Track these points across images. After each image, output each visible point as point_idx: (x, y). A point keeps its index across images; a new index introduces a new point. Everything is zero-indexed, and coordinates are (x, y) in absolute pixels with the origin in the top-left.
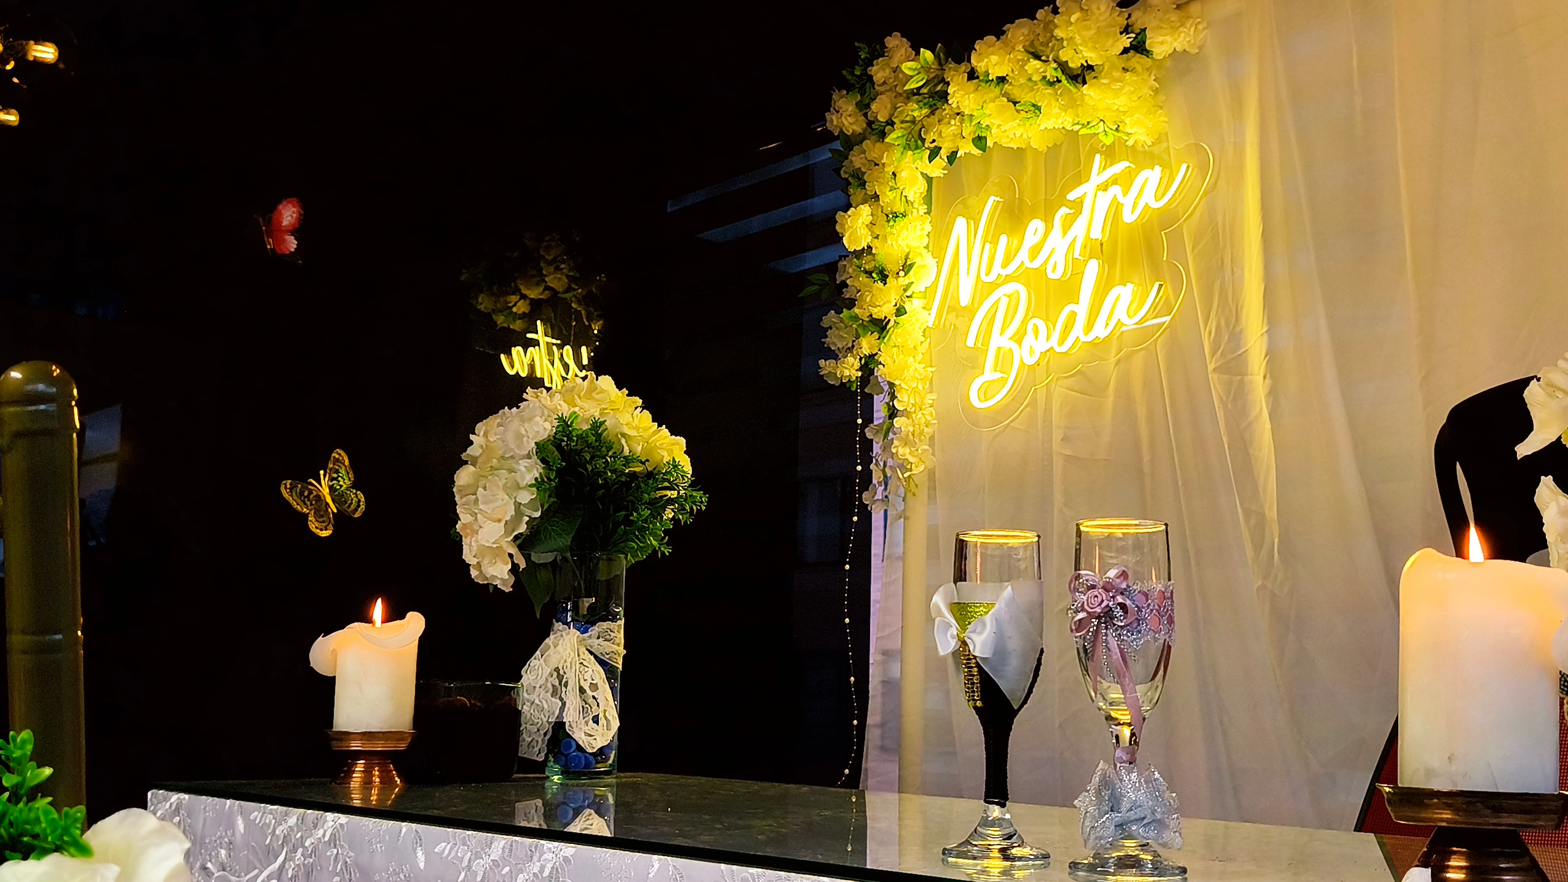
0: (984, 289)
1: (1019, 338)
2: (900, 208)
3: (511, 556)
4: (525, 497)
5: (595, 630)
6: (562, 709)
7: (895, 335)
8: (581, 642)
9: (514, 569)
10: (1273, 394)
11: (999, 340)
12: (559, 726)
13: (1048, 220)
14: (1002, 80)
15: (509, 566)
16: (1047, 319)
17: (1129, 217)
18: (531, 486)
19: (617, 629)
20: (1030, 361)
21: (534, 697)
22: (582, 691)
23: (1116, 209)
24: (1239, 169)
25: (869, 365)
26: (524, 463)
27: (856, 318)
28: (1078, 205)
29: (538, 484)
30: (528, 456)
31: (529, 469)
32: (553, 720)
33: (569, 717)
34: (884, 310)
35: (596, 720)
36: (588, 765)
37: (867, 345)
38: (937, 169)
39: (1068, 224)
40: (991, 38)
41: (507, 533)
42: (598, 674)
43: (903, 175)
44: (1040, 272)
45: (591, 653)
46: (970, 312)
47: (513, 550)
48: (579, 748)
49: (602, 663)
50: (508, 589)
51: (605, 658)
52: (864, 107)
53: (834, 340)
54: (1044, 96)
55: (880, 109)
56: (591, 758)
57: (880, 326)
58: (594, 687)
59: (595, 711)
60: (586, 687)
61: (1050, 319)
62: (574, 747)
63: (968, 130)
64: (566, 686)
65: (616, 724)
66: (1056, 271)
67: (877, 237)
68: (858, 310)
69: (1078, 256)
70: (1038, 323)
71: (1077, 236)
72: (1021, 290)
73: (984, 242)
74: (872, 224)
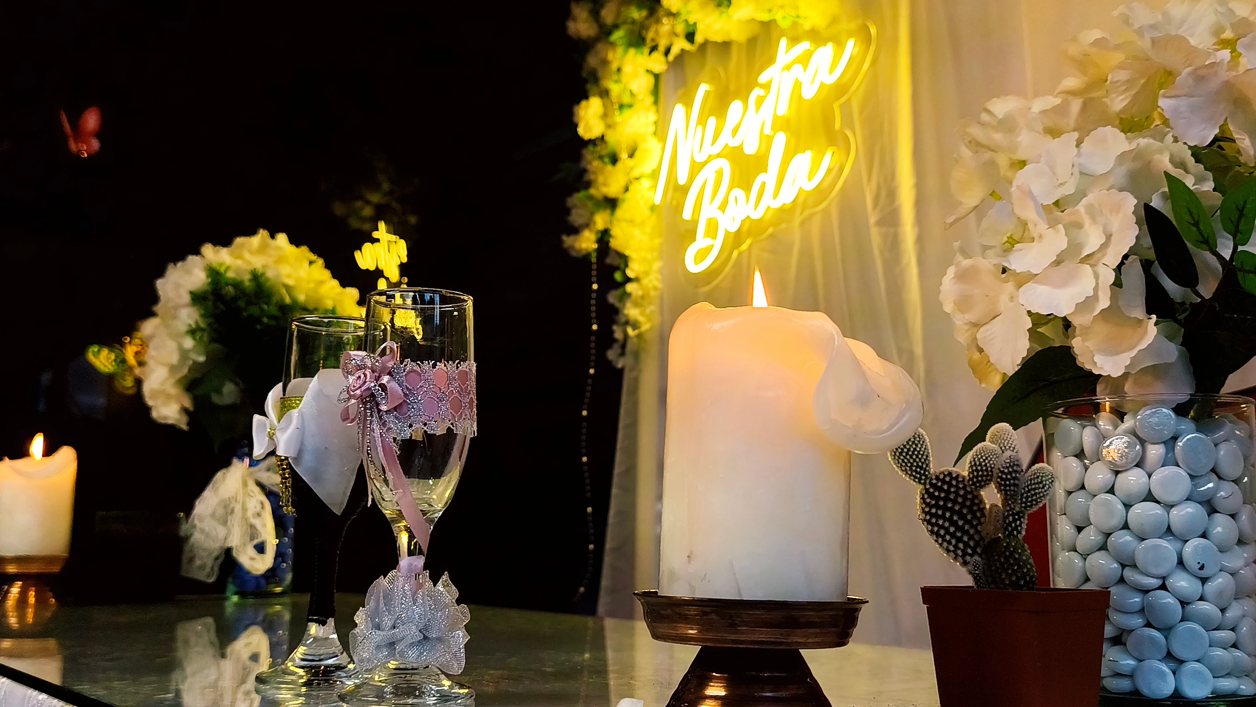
0: (696, 168)
1: (723, 207)
2: (626, 99)
4: (187, 343)
6: (228, 536)
7: (620, 212)
8: (249, 474)
10: (920, 240)
11: (709, 211)
12: (227, 554)
13: (746, 101)
16: (744, 189)
17: (809, 93)
18: (188, 333)
20: (734, 227)
21: (205, 526)
23: (798, 85)
24: (895, 40)
25: (604, 237)
27: (591, 198)
28: (767, 87)
31: (188, 317)
32: (220, 546)
33: (236, 542)
34: (612, 189)
36: (259, 586)
37: (600, 221)
38: (658, 63)
39: (760, 102)
41: (172, 376)
42: (263, 502)
43: (627, 69)
44: (740, 148)
45: (257, 484)
46: (684, 190)
48: (248, 572)
50: (184, 428)
52: (596, 14)
53: (576, 218)
55: (609, 14)
56: (262, 581)
57: (612, 203)
58: (257, 514)
60: (250, 515)
63: (680, 28)
64: (232, 514)
66: (750, 149)
67: (609, 126)
68: (592, 191)
69: (768, 131)
70: (738, 192)
71: (767, 114)
72: (725, 165)
73: (697, 125)
74: (605, 116)
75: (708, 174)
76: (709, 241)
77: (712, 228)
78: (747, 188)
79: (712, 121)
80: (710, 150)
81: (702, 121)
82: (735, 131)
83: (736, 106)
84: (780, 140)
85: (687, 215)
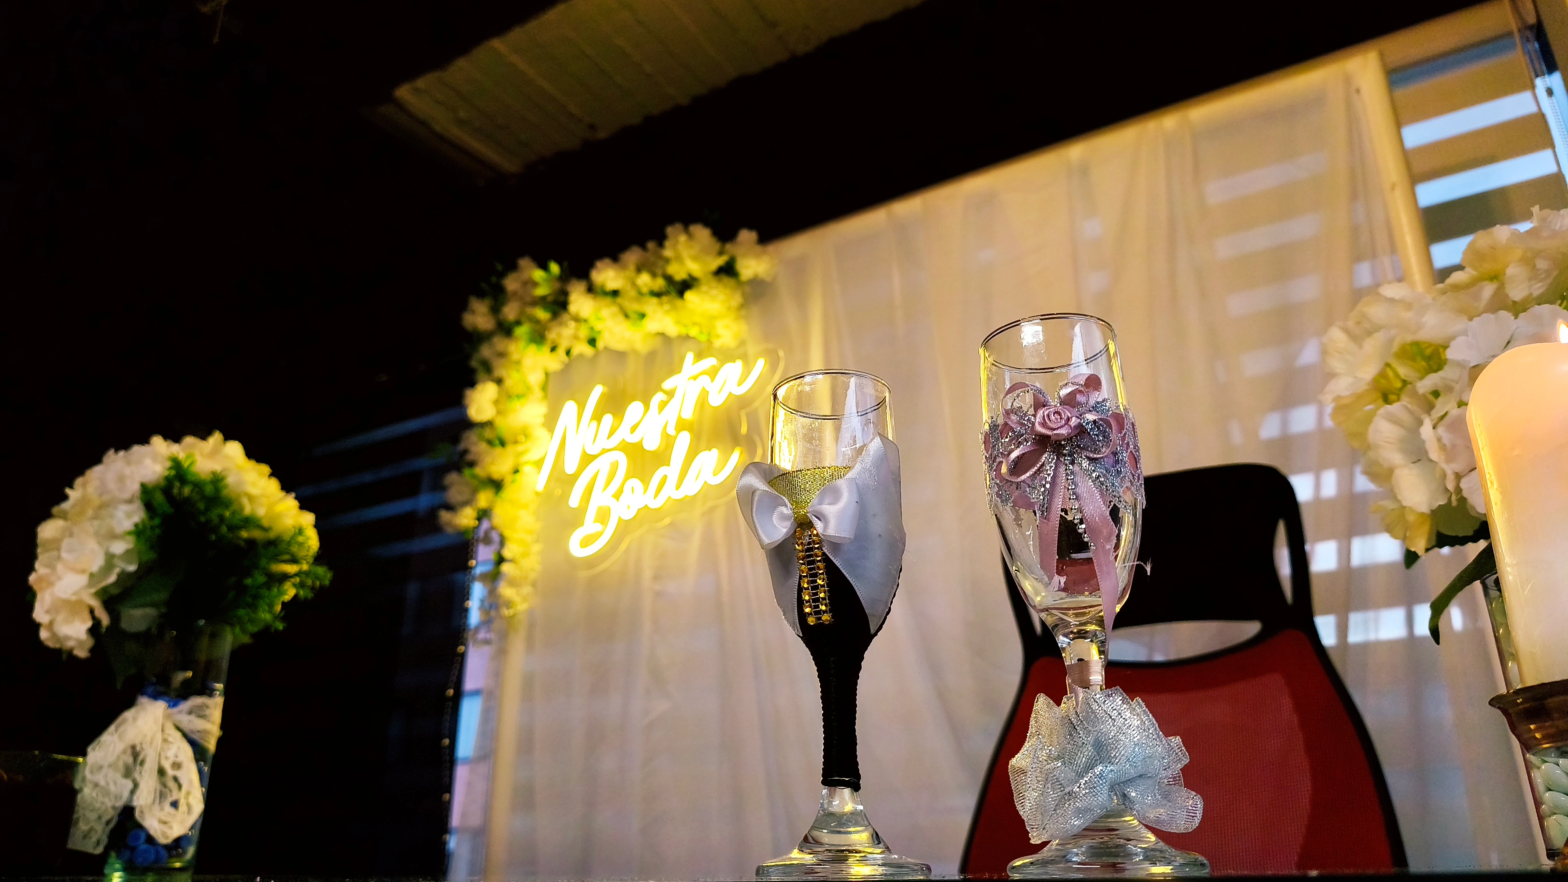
0: (587, 459)
1: (617, 495)
2: (520, 390)
3: (92, 611)
4: (119, 547)
5: (186, 705)
6: (133, 792)
7: (508, 492)
8: (167, 717)
9: (94, 630)
11: (600, 499)
12: (127, 813)
13: (647, 403)
14: (615, 293)
15: (89, 624)
16: (642, 480)
17: (716, 400)
18: (129, 533)
19: (215, 706)
20: (628, 515)
21: (100, 778)
22: (161, 772)
23: (704, 396)
25: (484, 514)
26: (124, 508)
27: (475, 477)
28: (671, 394)
29: (139, 532)
30: (130, 501)
31: (129, 515)
32: (120, 804)
33: (143, 800)
34: (501, 472)
35: (175, 804)
36: (157, 860)
37: (484, 499)
38: (554, 362)
39: (663, 405)
40: (607, 261)
41: (90, 585)
42: (186, 753)
43: (526, 362)
44: (638, 444)
45: (178, 729)
46: (572, 479)
47: (95, 603)
48: (150, 840)
49: (193, 743)
50: (82, 653)
51: (195, 737)
52: (495, 310)
53: (454, 495)
54: (651, 306)
55: (510, 312)
56: (164, 853)
57: (497, 485)
58: (177, 766)
59: (175, 796)
60: (167, 765)
61: (645, 480)
62: (143, 837)
63: (584, 332)
64: (142, 763)
65: (198, 807)
66: (652, 444)
67: (499, 412)
68: (478, 471)
69: (671, 431)
70: (635, 482)
71: (671, 415)
72: (622, 459)
73: (590, 421)
74: (496, 402)
75: (601, 465)
76: (598, 527)
77: (603, 516)
78: (646, 481)
79: (608, 419)
80: (604, 443)
81: (597, 417)
82: (634, 429)
83: (635, 408)
84: (684, 440)
85: (574, 501)
